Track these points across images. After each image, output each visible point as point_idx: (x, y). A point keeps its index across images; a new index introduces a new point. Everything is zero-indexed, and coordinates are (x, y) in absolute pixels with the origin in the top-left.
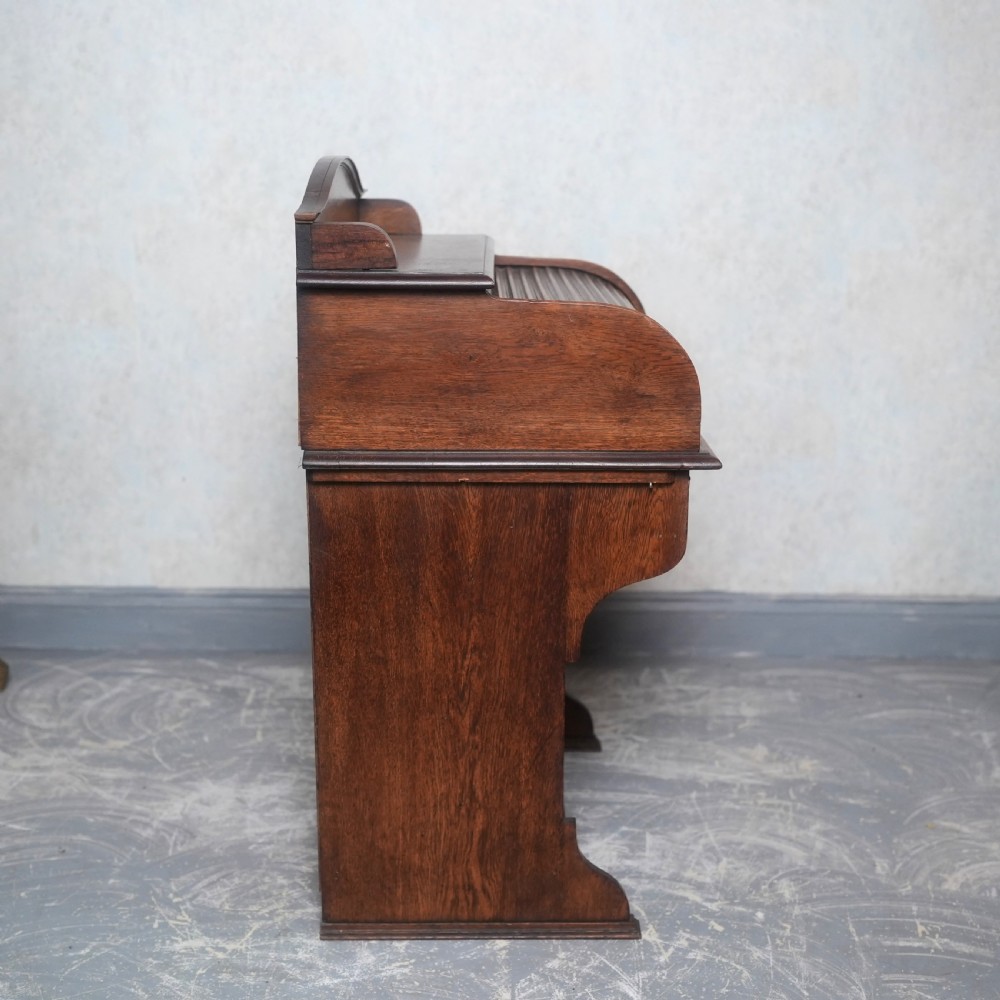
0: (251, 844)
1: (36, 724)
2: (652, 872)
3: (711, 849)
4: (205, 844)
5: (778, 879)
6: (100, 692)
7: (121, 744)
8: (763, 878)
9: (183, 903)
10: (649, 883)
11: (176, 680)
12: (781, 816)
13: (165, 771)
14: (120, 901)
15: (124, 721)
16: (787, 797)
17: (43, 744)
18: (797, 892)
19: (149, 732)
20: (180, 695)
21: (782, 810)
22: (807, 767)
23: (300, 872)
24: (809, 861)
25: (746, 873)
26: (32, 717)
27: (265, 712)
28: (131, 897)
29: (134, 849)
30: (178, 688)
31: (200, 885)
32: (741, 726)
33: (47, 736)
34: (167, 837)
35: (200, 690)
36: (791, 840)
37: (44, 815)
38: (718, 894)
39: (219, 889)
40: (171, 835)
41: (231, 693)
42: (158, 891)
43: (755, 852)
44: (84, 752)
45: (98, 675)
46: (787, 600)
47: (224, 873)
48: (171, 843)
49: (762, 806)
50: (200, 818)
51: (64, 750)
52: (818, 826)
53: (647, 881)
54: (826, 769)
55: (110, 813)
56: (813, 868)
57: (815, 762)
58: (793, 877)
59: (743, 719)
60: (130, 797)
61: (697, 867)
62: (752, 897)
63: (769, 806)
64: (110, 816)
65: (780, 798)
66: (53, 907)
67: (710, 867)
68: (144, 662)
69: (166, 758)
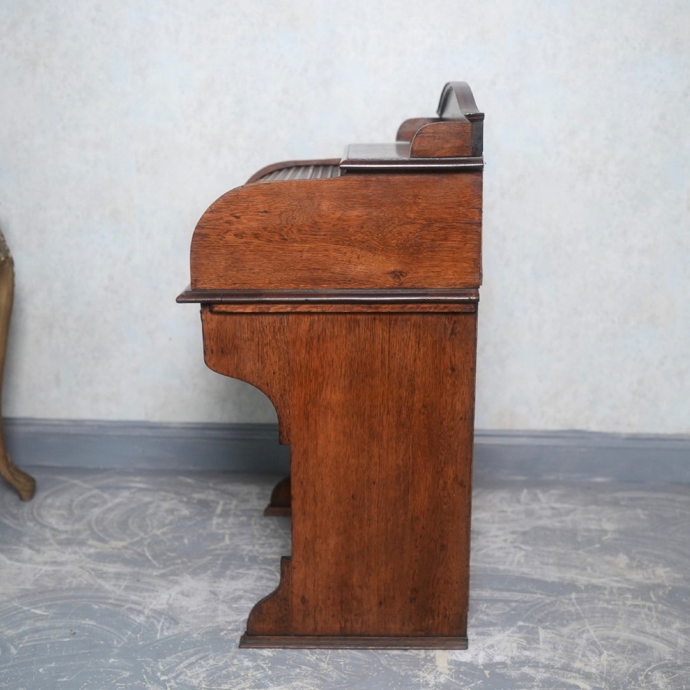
0: (222, 630)
1: (56, 526)
2: (547, 663)
3: (593, 643)
4: (186, 630)
5: (652, 671)
6: (105, 502)
7: (120, 544)
8: (639, 670)
9: (168, 681)
10: (545, 672)
11: (162, 493)
12: (647, 615)
13: (154, 567)
14: (119, 678)
15: (123, 525)
16: (649, 599)
17: (60, 543)
18: (669, 683)
19: (142, 534)
20: (166, 505)
21: (646, 610)
22: (662, 573)
23: (262, 655)
24: (675, 655)
25: (624, 666)
26: (53, 521)
27: (231, 520)
28: (128, 674)
29: (129, 633)
30: (164, 500)
31: (182, 665)
32: (604, 538)
33: (63, 536)
34: (156, 623)
35: (181, 501)
36: (657, 637)
37: (59, 602)
38: (604, 683)
39: (197, 669)
40: (159, 621)
41: (204, 504)
42: (149, 670)
43: (629, 647)
44: (92, 551)
45: (104, 488)
46: (635, 438)
47: (201, 655)
48: (159, 627)
49: (630, 606)
50: (182, 607)
51: (77, 549)
52: (677, 625)
53: (543, 671)
54: (677, 576)
55: (110, 601)
56: (679, 662)
57: (668, 569)
58: (665, 669)
59: (605, 532)
60: (127, 588)
61: (583, 659)
62: (632, 687)
63: (636, 606)
64: (111, 604)
65: (643, 599)
66: (65, 681)
67: (594, 659)
68: (138, 479)
69: (155, 556)
